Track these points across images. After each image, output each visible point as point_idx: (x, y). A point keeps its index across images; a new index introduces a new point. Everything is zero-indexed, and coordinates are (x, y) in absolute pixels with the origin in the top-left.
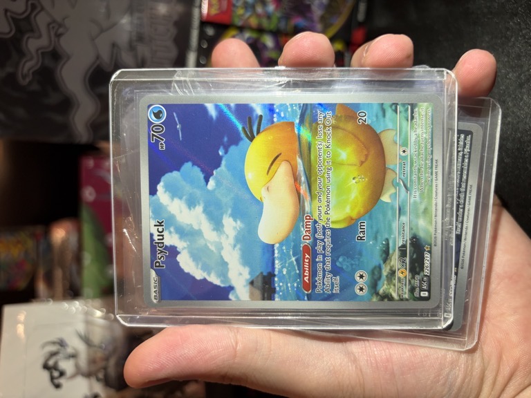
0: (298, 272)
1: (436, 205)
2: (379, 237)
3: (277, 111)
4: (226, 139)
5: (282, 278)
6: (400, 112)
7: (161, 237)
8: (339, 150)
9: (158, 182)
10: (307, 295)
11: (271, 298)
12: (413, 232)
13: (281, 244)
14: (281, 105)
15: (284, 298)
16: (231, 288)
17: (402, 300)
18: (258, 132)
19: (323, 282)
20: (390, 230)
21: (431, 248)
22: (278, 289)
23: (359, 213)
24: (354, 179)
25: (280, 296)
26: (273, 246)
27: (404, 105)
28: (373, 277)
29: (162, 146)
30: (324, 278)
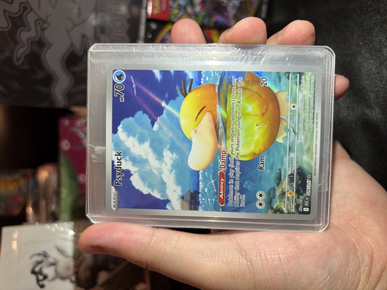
0: (215, 191)
1: (316, 146)
2: (274, 168)
3: (204, 76)
4: (167, 95)
5: (204, 195)
6: (292, 78)
7: (120, 164)
8: (247, 105)
9: (119, 124)
10: (222, 207)
11: (196, 209)
12: (299, 164)
13: (204, 170)
14: (207, 72)
15: (205, 209)
16: (168, 201)
17: (290, 213)
18: (190, 91)
19: (233, 199)
20: (282, 163)
21: (311, 177)
22: (201, 202)
23: (260, 150)
24: (257, 125)
25: (203, 207)
26: (198, 172)
27: (294, 73)
28: (269, 196)
29: (122, 99)
30: (234, 195)
